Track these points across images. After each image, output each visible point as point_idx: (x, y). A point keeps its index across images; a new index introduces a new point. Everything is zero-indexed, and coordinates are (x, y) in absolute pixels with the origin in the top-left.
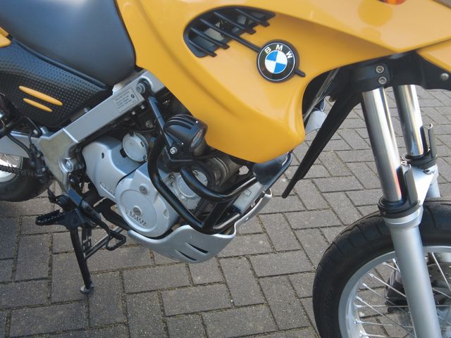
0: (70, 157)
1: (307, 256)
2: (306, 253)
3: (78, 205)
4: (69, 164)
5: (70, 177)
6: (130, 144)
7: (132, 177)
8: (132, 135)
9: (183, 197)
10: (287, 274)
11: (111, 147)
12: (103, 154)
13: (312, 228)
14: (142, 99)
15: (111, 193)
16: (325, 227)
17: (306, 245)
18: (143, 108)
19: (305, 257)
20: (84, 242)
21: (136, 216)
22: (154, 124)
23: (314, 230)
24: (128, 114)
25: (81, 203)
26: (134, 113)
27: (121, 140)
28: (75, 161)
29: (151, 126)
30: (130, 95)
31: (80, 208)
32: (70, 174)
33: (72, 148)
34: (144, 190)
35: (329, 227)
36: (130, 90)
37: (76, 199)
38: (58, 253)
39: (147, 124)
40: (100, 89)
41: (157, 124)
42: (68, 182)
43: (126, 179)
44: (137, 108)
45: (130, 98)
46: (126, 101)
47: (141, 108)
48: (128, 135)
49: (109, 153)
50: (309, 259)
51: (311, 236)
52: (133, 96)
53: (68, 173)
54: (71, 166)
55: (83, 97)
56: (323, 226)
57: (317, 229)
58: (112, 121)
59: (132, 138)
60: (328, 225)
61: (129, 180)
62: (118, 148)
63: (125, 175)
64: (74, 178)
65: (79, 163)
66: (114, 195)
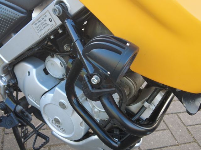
0: (4, 74)
1: (172, 134)
2: (171, 132)
3: (13, 110)
4: (4, 79)
5: (6, 89)
6: (52, 64)
7: (53, 93)
8: (52, 57)
9: (96, 110)
10: (161, 148)
11: (35, 67)
12: (29, 72)
13: (172, 114)
14: (59, 22)
15: (37, 103)
16: (180, 113)
17: (170, 126)
18: (60, 31)
19: (171, 135)
20: (23, 130)
21: (57, 124)
22: (71, 48)
23: (173, 115)
24: (47, 38)
25: (15, 109)
26: (52, 37)
27: (44, 61)
28: (9, 77)
29: (69, 49)
30: (47, 18)
31: (15, 112)
32: (6, 87)
33: (4, 67)
34: (62, 105)
35: (182, 112)
36: (48, 14)
37: (12, 106)
38: (8, 134)
39: (65, 47)
40: (21, 15)
41: (75, 48)
42: (5, 93)
43: (47, 94)
44: (55, 32)
45: (48, 22)
46: (45, 25)
47: (58, 32)
48: (49, 57)
49: (34, 71)
50: (173, 136)
51: (172, 119)
52: (50, 20)
53: (4, 86)
54: (5, 81)
55: (8, 24)
56: (178, 112)
57: (175, 114)
58: (34, 45)
59: (52, 59)
60: (181, 111)
61: (50, 95)
62: (42, 67)
63: (47, 90)
64: (9, 90)
65: (11, 79)
66: (39, 105)
